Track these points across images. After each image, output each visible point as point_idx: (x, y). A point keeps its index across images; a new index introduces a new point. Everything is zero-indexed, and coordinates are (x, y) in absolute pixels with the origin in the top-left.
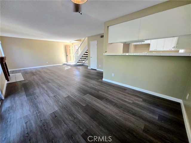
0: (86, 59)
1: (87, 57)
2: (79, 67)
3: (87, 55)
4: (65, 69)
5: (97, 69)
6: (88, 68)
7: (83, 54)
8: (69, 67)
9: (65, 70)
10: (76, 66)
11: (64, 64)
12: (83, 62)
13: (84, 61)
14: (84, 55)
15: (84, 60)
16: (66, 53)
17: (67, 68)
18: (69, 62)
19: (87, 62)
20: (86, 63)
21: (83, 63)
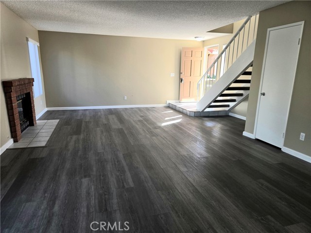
0: (241, 95)
1: (247, 89)
2: (209, 124)
3: (248, 81)
4: (163, 124)
5: (285, 145)
6: (245, 134)
7: (233, 79)
8: (178, 119)
9: (160, 127)
10: (201, 116)
11: (169, 107)
12: (228, 106)
13: (232, 104)
14: (237, 81)
15: (234, 101)
16: (180, 73)
17: (170, 120)
18: (183, 100)
19: (243, 107)
20: (241, 110)
21: (227, 109)
